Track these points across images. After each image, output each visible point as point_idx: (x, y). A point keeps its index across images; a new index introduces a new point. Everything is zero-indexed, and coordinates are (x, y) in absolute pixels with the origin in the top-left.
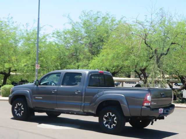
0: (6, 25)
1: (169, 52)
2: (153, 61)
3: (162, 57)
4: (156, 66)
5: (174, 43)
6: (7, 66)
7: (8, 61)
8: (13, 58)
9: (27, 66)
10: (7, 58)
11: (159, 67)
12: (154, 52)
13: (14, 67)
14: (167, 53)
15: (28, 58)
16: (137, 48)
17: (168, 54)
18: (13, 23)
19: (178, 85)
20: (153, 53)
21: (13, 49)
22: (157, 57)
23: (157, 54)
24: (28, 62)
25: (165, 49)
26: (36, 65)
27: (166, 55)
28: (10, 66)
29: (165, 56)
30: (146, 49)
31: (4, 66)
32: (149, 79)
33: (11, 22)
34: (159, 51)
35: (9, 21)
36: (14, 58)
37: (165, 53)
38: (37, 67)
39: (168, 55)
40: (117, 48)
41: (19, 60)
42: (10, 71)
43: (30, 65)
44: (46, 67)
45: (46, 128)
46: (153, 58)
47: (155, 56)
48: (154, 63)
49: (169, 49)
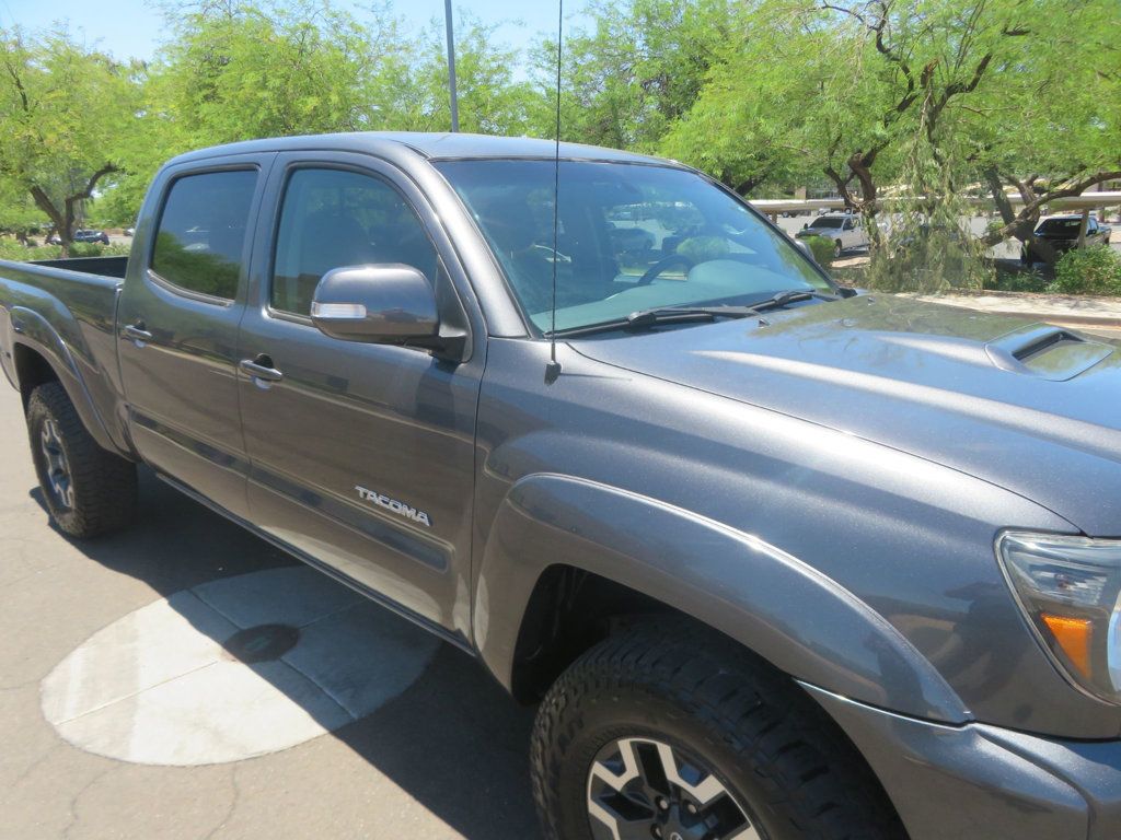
2: (915, 120)
3: (949, 101)
12: (918, 81)
14: (976, 82)
17: (979, 85)
20: (911, 86)
22: (931, 100)
23: (932, 87)
27: (970, 88)
29: (965, 94)
37: (969, 81)
39: (980, 88)
46: (910, 109)
47: (922, 100)
48: (917, 129)
49: (987, 59)
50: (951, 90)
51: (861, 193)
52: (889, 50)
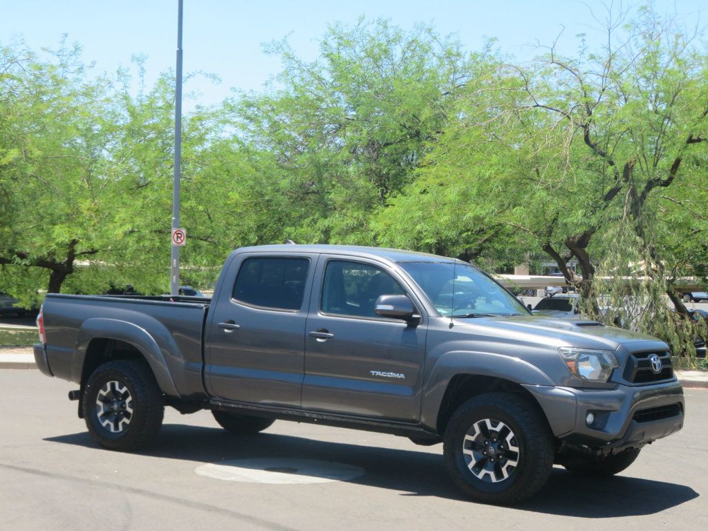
0: (54, 77)
1: (678, 172)
2: (619, 209)
3: (650, 194)
4: (629, 228)
5: (699, 140)
6: (62, 234)
7: (63, 218)
8: (83, 206)
9: (136, 235)
10: (61, 207)
11: (639, 230)
12: (621, 175)
13: (89, 239)
14: (671, 179)
15: (139, 203)
16: (554, 159)
17: (674, 181)
18: (80, 70)
19: (692, 298)
20: (616, 178)
21: (82, 171)
22: (633, 193)
23: (633, 180)
24: (139, 221)
25: (665, 163)
26: (174, 231)
27: (666, 184)
28: (74, 237)
29: (663, 188)
30: (590, 165)
31: (49, 238)
32: (600, 278)
33: (72, 69)
34: (642, 172)
35: (63, 65)
36: (85, 205)
37: (665, 178)
38: (177, 240)
39: (675, 184)
40: (480, 162)
41: (107, 212)
42: (72, 256)
43: (146, 232)
44: (209, 237)
45: (233, 479)
46: (616, 199)
47: (626, 192)
48: (621, 218)
49: (678, 162)
50: (650, 185)
51: (580, 271)
52: (596, 145)
